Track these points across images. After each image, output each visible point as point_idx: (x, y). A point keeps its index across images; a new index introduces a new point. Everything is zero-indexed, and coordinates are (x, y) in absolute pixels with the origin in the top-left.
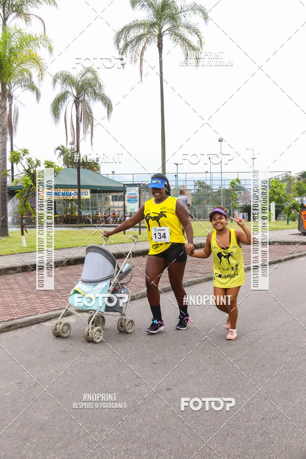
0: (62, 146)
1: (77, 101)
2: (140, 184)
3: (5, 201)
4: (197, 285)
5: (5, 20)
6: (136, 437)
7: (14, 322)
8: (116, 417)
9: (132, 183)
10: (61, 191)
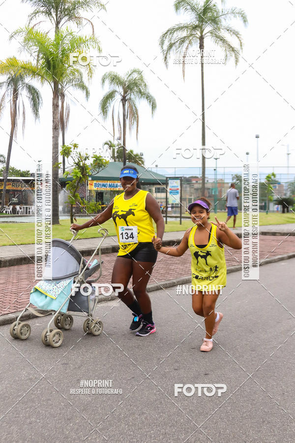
0: (110, 142)
1: (124, 100)
2: (181, 177)
3: (56, 191)
4: (234, 273)
5: (58, 23)
6: (174, 421)
8: (156, 401)
9: (174, 176)
10: (109, 183)
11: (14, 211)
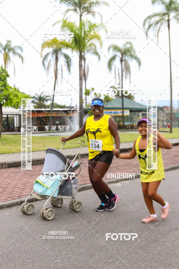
0: (114, 86)
1: (121, 60)
3: (82, 117)
5: (81, 16)
7: (86, 185)
8: (145, 245)
10: (113, 111)
11: (57, 129)
